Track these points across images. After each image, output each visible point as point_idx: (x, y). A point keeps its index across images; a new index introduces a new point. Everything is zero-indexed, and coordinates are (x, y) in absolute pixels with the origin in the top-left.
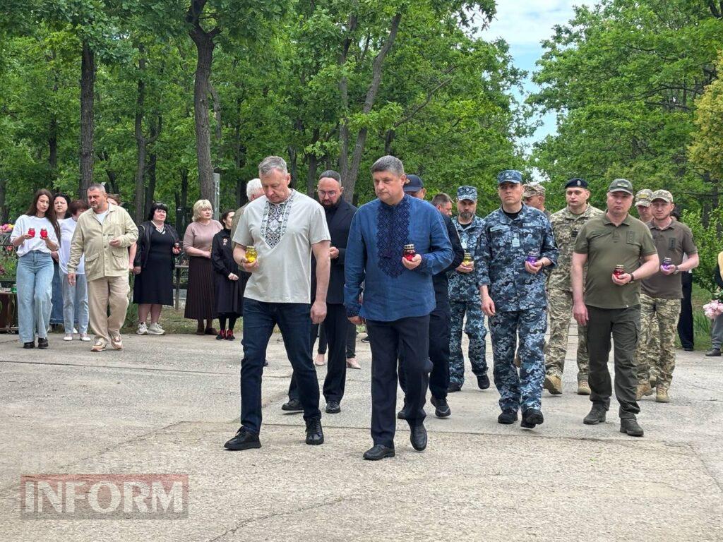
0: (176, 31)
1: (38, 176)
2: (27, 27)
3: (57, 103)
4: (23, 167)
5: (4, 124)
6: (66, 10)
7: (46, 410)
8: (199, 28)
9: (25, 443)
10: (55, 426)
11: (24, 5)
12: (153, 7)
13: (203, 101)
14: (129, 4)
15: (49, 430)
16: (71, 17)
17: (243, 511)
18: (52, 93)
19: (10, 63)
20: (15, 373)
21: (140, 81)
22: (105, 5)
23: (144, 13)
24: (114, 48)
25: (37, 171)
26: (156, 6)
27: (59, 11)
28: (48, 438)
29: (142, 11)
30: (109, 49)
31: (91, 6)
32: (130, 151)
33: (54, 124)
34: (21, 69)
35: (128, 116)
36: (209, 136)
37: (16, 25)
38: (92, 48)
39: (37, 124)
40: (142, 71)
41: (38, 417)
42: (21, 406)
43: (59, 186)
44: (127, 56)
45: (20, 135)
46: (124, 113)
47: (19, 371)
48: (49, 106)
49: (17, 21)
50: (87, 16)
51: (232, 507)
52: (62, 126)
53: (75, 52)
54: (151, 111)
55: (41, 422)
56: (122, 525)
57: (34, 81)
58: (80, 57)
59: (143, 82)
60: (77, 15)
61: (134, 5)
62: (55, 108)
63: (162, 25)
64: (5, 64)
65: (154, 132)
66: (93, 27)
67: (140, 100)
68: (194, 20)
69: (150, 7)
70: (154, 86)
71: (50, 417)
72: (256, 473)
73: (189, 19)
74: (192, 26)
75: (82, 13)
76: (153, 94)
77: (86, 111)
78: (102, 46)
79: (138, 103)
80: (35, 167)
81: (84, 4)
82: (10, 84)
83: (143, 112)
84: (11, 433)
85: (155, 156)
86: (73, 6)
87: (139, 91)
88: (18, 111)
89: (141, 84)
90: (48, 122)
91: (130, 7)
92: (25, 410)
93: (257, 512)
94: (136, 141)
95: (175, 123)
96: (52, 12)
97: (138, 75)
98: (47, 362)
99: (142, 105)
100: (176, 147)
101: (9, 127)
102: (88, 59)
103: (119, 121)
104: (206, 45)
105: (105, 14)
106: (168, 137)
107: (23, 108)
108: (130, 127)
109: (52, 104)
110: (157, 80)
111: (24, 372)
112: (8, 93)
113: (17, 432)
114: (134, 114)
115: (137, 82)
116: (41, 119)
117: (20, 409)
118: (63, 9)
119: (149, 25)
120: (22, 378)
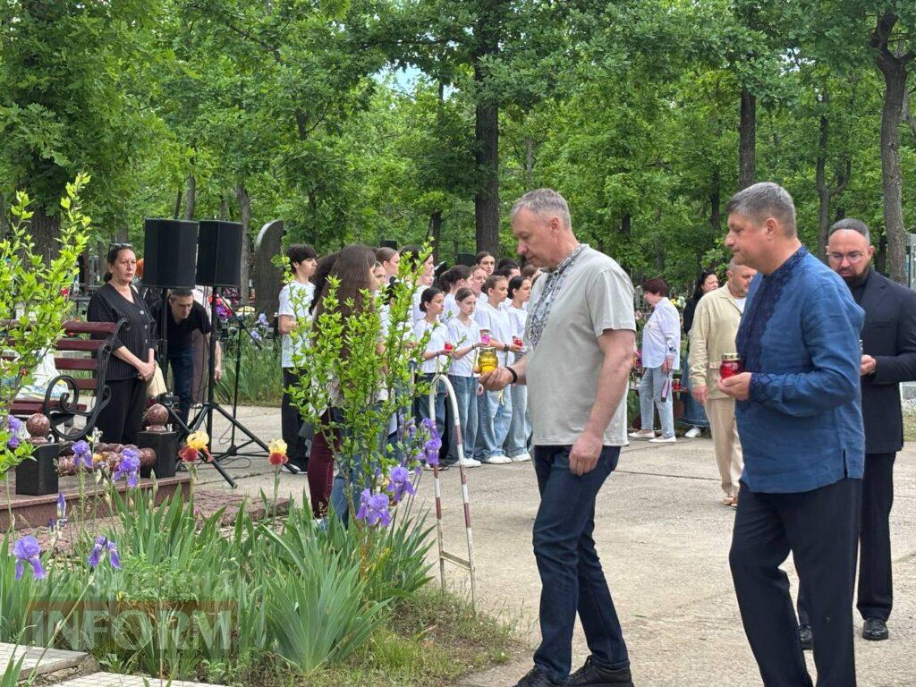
0: (856, 59)
1: (697, 241)
2: (672, 71)
3: (721, 150)
4: (680, 230)
5: (657, 180)
6: (719, 47)
7: (675, 536)
8: (888, 54)
9: (642, 575)
10: (682, 556)
11: (668, 46)
12: (826, 34)
13: (893, 145)
14: (797, 31)
15: (674, 561)
16: (725, 55)
17: (882, 673)
18: (715, 138)
19: (664, 107)
20: (648, 489)
21: (823, 117)
22: (766, 36)
23: (816, 41)
24: (776, 88)
25: (697, 235)
26: (830, 32)
27: (710, 48)
28: (670, 571)
29: (814, 38)
30: (771, 90)
31: (750, 39)
32: (812, 205)
33: (716, 177)
34: (678, 112)
35: (808, 162)
36: (899, 188)
37: (659, 69)
38: (749, 90)
39: (697, 178)
40: (825, 105)
41: (664, 543)
42: (646, 530)
43: (713, 257)
44: (793, 97)
45: (675, 193)
46: (802, 158)
47: (653, 486)
48: (711, 154)
49: (661, 65)
50: (744, 52)
51: (870, 668)
52: (726, 179)
53: (733, 94)
54: (837, 153)
55: (667, 550)
56: (733, 681)
57: (693, 125)
58: (739, 100)
59: (826, 118)
60: (732, 51)
61: (804, 33)
62: (717, 157)
63: (839, 54)
64: (657, 107)
65: (843, 179)
66: (751, 65)
67: (823, 141)
68: (881, 44)
69: (824, 33)
70: (840, 122)
71: (679, 545)
72: (911, 627)
73: (875, 43)
74: (877, 52)
75: (739, 48)
76: (839, 133)
77: (746, 165)
78: (762, 87)
79: (821, 144)
80: (695, 229)
81: (741, 37)
82: (665, 130)
83: (826, 156)
84: (629, 562)
85: (844, 210)
86: (727, 41)
87: (822, 129)
88: (675, 162)
89: (824, 121)
90: (709, 174)
91: (798, 35)
92: (650, 535)
93: (899, 676)
94: (817, 193)
95: (868, 167)
96: (701, 51)
97: (821, 110)
98: (687, 475)
99: (825, 147)
100: (871, 197)
101: (662, 183)
102: (748, 102)
103: (795, 168)
104: (897, 73)
105: (766, 47)
106: (860, 186)
107: (680, 158)
108: (811, 175)
109: (714, 152)
110: (844, 116)
111: (658, 486)
112: (662, 142)
113: (637, 562)
114: (815, 159)
115: (820, 118)
116: (701, 171)
117: (646, 533)
118: (714, 46)
119: (823, 56)
120: (655, 495)
